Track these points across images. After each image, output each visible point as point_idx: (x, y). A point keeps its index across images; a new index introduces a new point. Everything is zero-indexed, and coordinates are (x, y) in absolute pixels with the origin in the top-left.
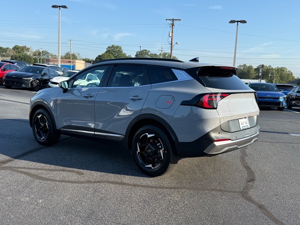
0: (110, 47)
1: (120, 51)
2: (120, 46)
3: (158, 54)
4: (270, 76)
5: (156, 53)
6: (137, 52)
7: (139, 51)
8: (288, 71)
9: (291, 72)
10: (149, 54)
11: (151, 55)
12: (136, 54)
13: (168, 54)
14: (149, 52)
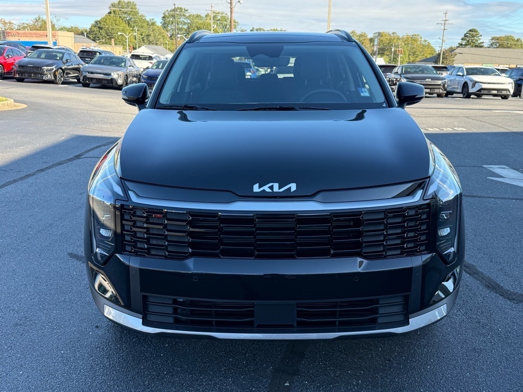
0: (114, 3)
3: (203, 15)
6: (165, 12)
8: (423, 40)
9: (428, 43)
10: (187, 15)
11: (190, 15)
13: (220, 15)
14: (187, 12)
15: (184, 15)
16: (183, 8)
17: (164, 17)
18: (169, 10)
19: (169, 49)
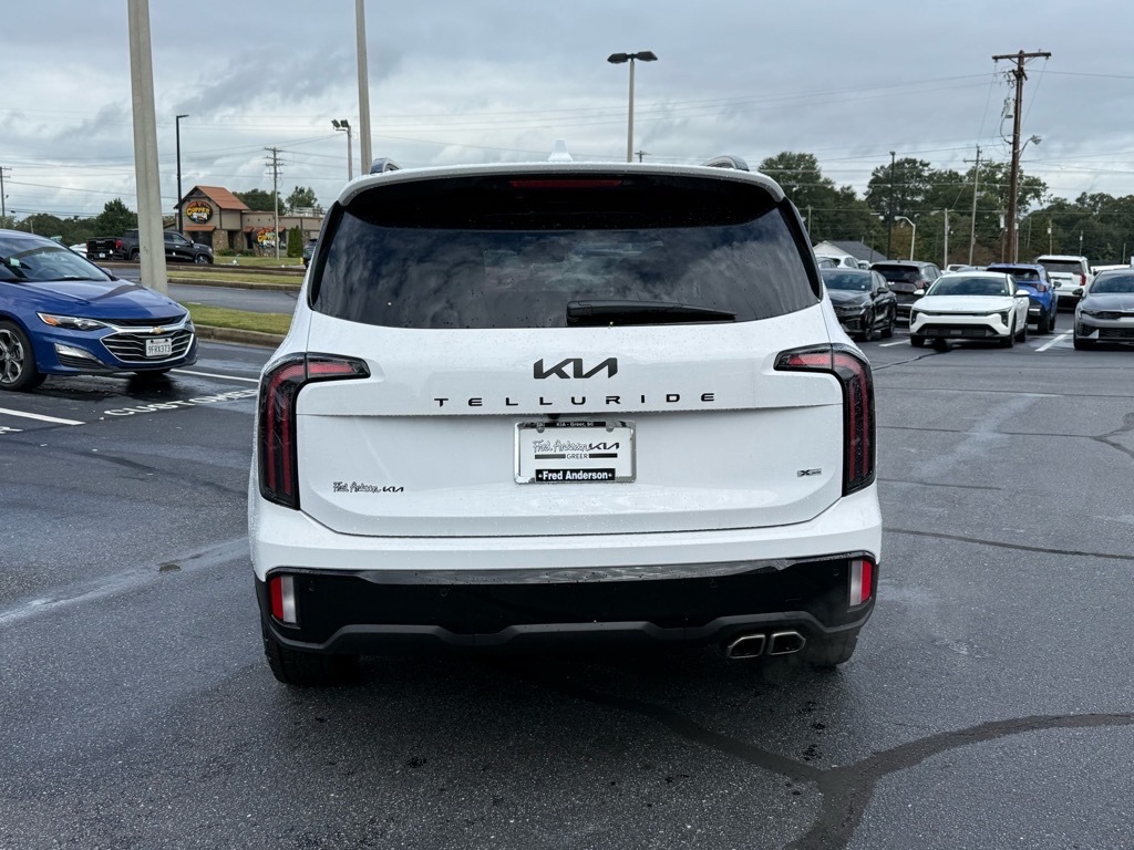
0: (771, 160)
1: (810, 174)
2: (811, 156)
3: (962, 173)
5: (954, 170)
6: (877, 170)
7: (882, 167)
10: (926, 174)
11: (931, 176)
14: (926, 168)
15: (919, 176)
16: (919, 160)
17: (872, 182)
18: (887, 166)
19: (876, 248)
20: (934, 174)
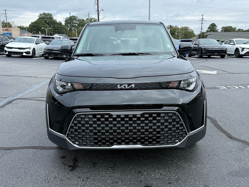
0: (41, 14)
1: (51, 18)
2: (51, 14)
3: (85, 19)
4: (176, 34)
5: (83, 19)
6: (66, 18)
7: (67, 17)
8: (190, 29)
9: (193, 31)
10: (77, 19)
11: (78, 20)
12: (65, 20)
13: (93, 19)
14: (77, 18)
16: (75, 16)
19: (68, 36)
20: (79, 19)
